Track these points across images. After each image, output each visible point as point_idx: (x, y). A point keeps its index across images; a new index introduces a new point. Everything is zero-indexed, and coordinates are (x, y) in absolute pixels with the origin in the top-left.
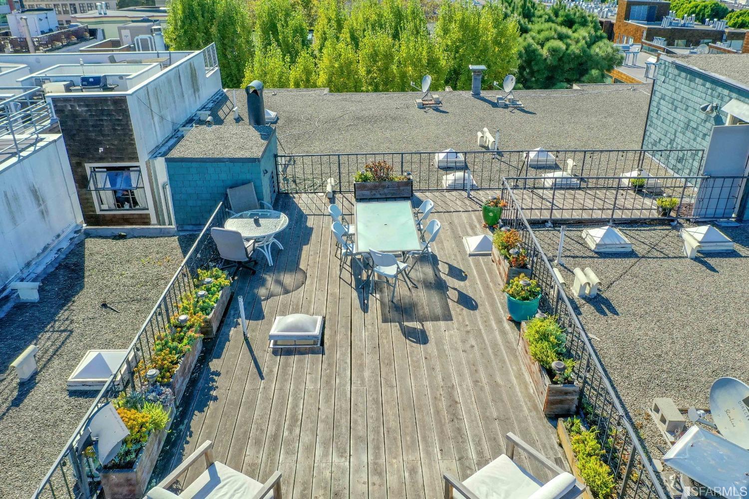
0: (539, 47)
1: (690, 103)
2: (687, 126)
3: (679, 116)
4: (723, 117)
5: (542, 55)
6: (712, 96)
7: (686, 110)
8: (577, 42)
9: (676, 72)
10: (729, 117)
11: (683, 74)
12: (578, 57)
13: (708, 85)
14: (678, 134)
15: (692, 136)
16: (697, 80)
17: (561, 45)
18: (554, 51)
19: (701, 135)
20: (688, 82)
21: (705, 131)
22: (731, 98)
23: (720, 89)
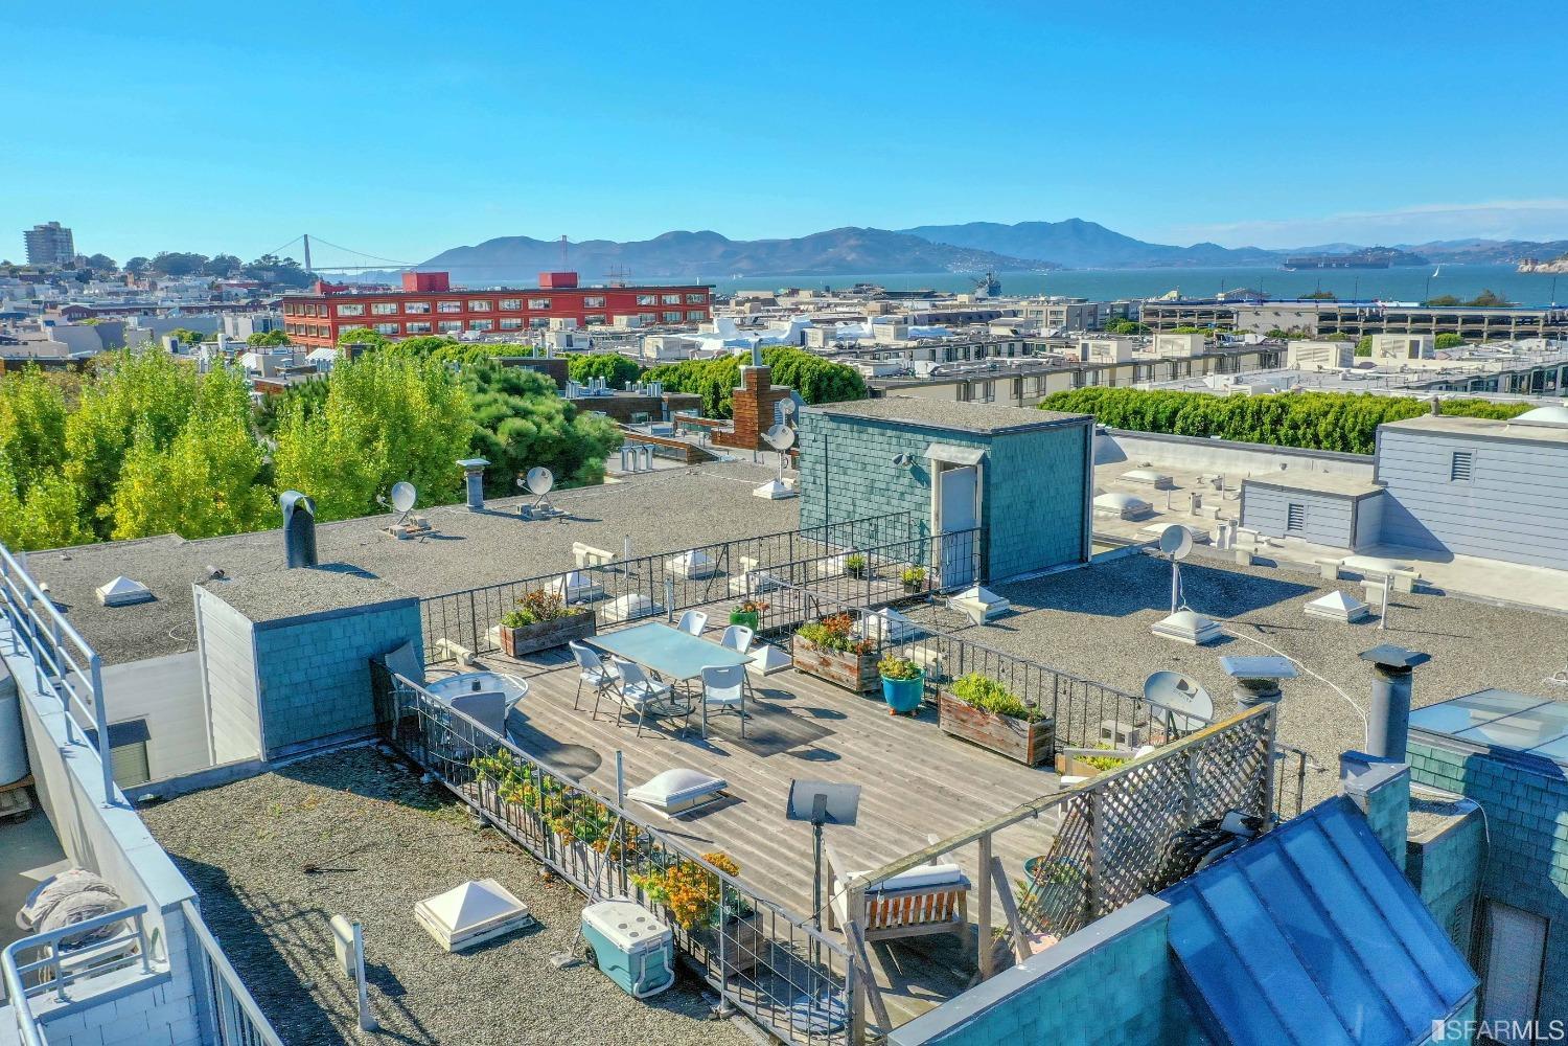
0: (489, 432)
1: (867, 460)
2: (871, 489)
3: (853, 480)
4: (924, 467)
5: (497, 444)
6: (898, 444)
7: (863, 469)
8: (550, 419)
9: (833, 425)
10: (933, 464)
11: (844, 426)
12: (559, 441)
13: (889, 433)
14: (858, 502)
15: (883, 500)
16: (870, 430)
17: (527, 425)
18: (519, 436)
19: (896, 495)
20: (856, 435)
21: (901, 489)
22: (929, 444)
23: (909, 435)
